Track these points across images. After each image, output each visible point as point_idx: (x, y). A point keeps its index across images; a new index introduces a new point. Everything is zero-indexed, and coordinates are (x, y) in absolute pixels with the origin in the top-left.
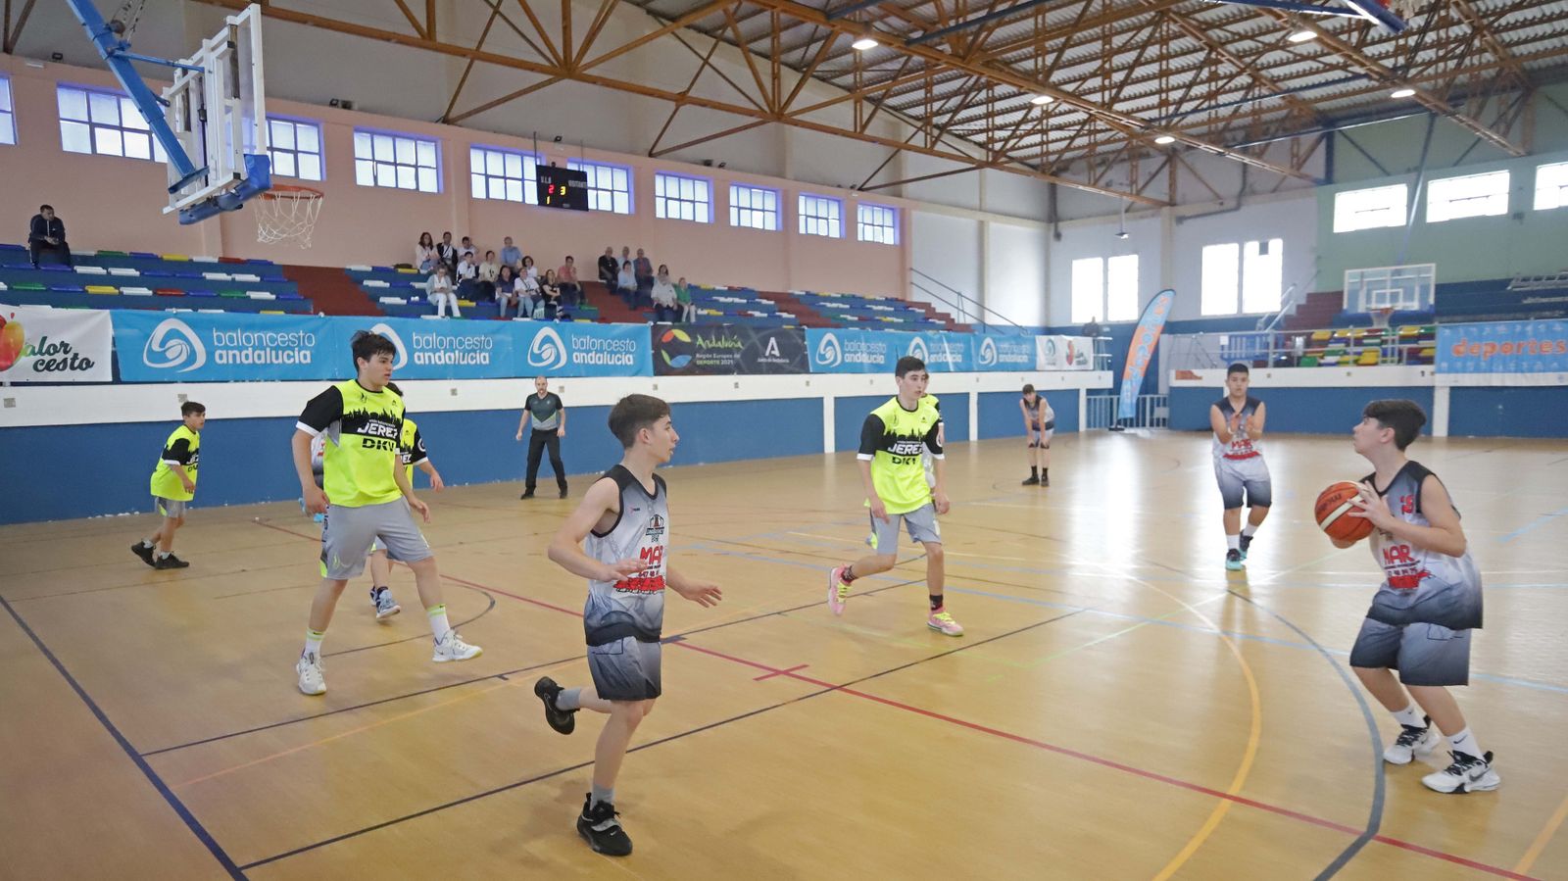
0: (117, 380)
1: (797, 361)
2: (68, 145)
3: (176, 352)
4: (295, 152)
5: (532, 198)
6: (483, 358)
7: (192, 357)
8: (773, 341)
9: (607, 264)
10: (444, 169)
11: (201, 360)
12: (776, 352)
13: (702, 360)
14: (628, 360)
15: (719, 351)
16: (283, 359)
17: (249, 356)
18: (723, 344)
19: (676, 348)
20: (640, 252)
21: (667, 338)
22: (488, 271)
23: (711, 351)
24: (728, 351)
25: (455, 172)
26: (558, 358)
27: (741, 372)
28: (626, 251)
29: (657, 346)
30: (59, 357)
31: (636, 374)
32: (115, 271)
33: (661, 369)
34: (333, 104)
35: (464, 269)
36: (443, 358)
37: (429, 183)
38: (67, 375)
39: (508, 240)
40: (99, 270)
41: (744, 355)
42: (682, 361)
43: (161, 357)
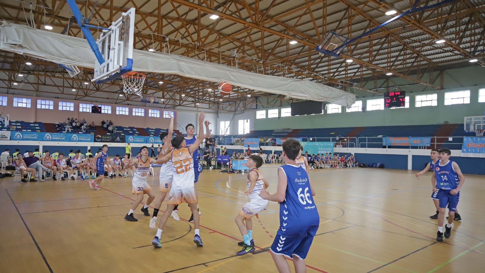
0: (10, 140)
1: (123, 140)
2: (14, 106)
3: (18, 137)
4: (49, 105)
5: (91, 112)
6: (64, 139)
7: (20, 137)
8: (118, 137)
9: (103, 123)
10: (75, 107)
11: (22, 138)
12: (119, 139)
13: (103, 140)
14: (89, 140)
15: (107, 139)
16: (33, 138)
17: (28, 137)
18: (108, 138)
19: (98, 138)
20: (110, 121)
21: (97, 136)
22: (78, 124)
23: (105, 139)
24: (108, 139)
25: (77, 107)
26: (77, 139)
27: (111, 142)
28: (108, 121)
29: (95, 138)
30: (4, 137)
31: (91, 142)
32: (17, 124)
33: (95, 141)
34: (56, 98)
35: (74, 124)
36: (57, 138)
37: (72, 109)
38: (4, 139)
39: (84, 119)
40: (15, 124)
41: (112, 139)
42: (100, 140)
43: (16, 137)
